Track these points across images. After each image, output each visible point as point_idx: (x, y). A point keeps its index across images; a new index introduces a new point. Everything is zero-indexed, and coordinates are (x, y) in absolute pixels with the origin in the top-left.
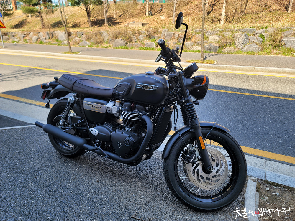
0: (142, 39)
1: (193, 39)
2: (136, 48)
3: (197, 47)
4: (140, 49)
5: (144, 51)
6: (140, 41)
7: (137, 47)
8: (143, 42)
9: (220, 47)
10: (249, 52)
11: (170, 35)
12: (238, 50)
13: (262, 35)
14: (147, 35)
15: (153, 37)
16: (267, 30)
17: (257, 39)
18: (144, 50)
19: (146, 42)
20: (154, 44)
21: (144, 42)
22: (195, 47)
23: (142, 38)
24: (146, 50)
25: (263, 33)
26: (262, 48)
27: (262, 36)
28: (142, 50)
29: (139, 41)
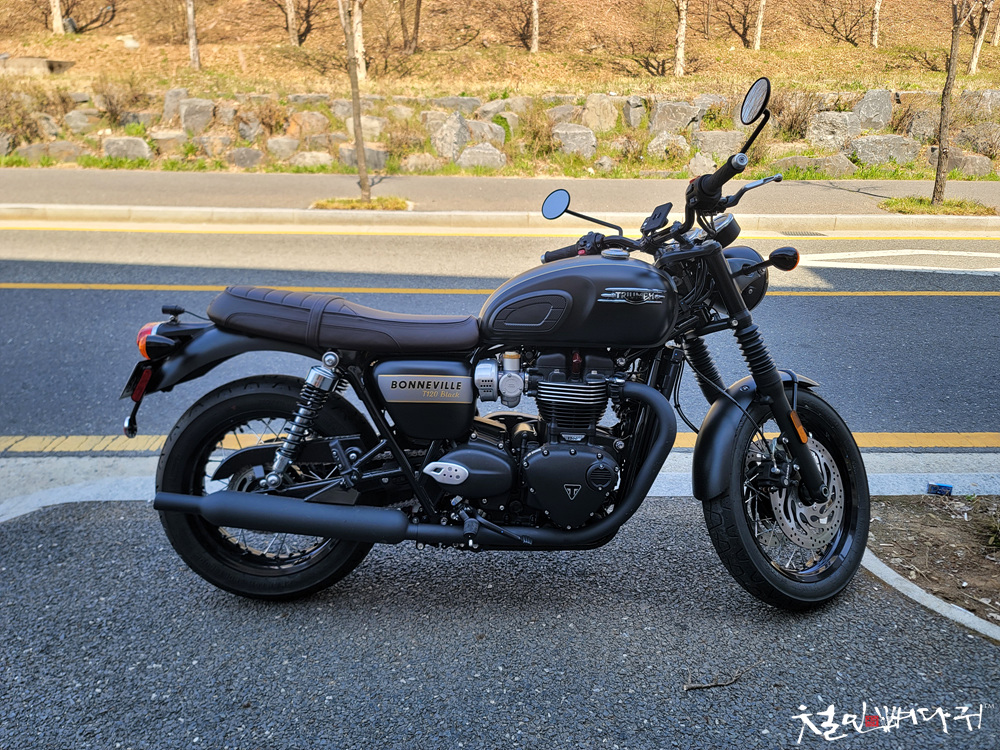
0: (82, 124)
1: (293, 129)
2: (67, 161)
3: (314, 153)
4: (87, 165)
5: (108, 171)
6: (75, 131)
7: (65, 155)
8: (88, 136)
9: (390, 153)
10: (476, 170)
11: (201, 111)
12: (447, 161)
13: (502, 118)
14: (103, 108)
15: (130, 118)
16: (508, 104)
17: (491, 129)
18: (106, 166)
19: (104, 136)
20: (146, 145)
21: (97, 138)
22: (308, 155)
23: (82, 121)
24: (116, 167)
25: (503, 110)
26: (510, 158)
27: (500, 120)
28: (96, 170)
29: (73, 135)
